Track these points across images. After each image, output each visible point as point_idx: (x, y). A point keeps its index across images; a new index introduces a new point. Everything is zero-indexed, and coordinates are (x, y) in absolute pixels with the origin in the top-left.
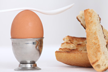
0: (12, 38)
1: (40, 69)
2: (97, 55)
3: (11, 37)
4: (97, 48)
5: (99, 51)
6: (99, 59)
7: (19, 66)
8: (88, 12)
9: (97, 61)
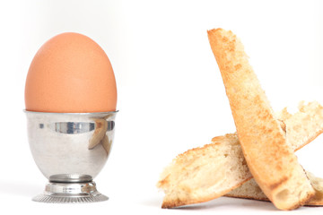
0: (27, 110)
1: (106, 198)
2: (281, 163)
3: (25, 108)
4: (274, 143)
5: (287, 153)
6: (291, 175)
7: (46, 190)
8: (220, 36)
9: (285, 180)
